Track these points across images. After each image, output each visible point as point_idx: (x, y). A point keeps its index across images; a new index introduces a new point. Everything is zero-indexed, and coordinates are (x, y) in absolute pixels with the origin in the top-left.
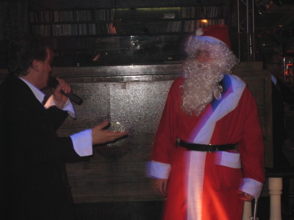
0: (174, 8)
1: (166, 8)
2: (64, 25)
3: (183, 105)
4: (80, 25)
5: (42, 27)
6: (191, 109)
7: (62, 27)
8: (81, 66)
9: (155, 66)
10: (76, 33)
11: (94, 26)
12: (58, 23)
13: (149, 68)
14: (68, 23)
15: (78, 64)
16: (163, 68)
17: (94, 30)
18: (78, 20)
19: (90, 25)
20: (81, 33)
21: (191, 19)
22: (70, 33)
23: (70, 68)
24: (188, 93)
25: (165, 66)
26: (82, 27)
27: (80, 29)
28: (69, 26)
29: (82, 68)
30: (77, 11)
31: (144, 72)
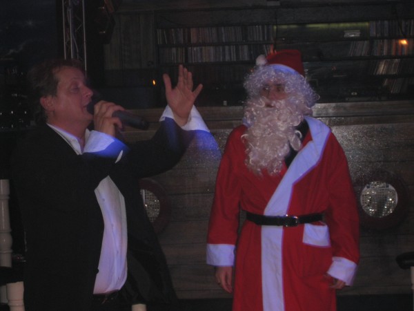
0: (360, 24)
1: (348, 25)
2: (204, 48)
3: (250, 162)
4: (227, 48)
5: (174, 50)
6: (261, 167)
7: (201, 50)
8: (229, 104)
9: (333, 105)
10: (221, 58)
11: (246, 48)
12: (195, 45)
13: (324, 108)
14: (210, 45)
15: (225, 102)
16: (345, 108)
17: (246, 54)
18: (224, 41)
19: (240, 47)
20: (227, 58)
21: (382, 38)
22: (212, 59)
23: (214, 108)
24: (255, 145)
25: (347, 105)
26: (230, 50)
27: (227, 52)
28: (212, 49)
29: (231, 108)
30: (223, 29)
31: (317, 114)
